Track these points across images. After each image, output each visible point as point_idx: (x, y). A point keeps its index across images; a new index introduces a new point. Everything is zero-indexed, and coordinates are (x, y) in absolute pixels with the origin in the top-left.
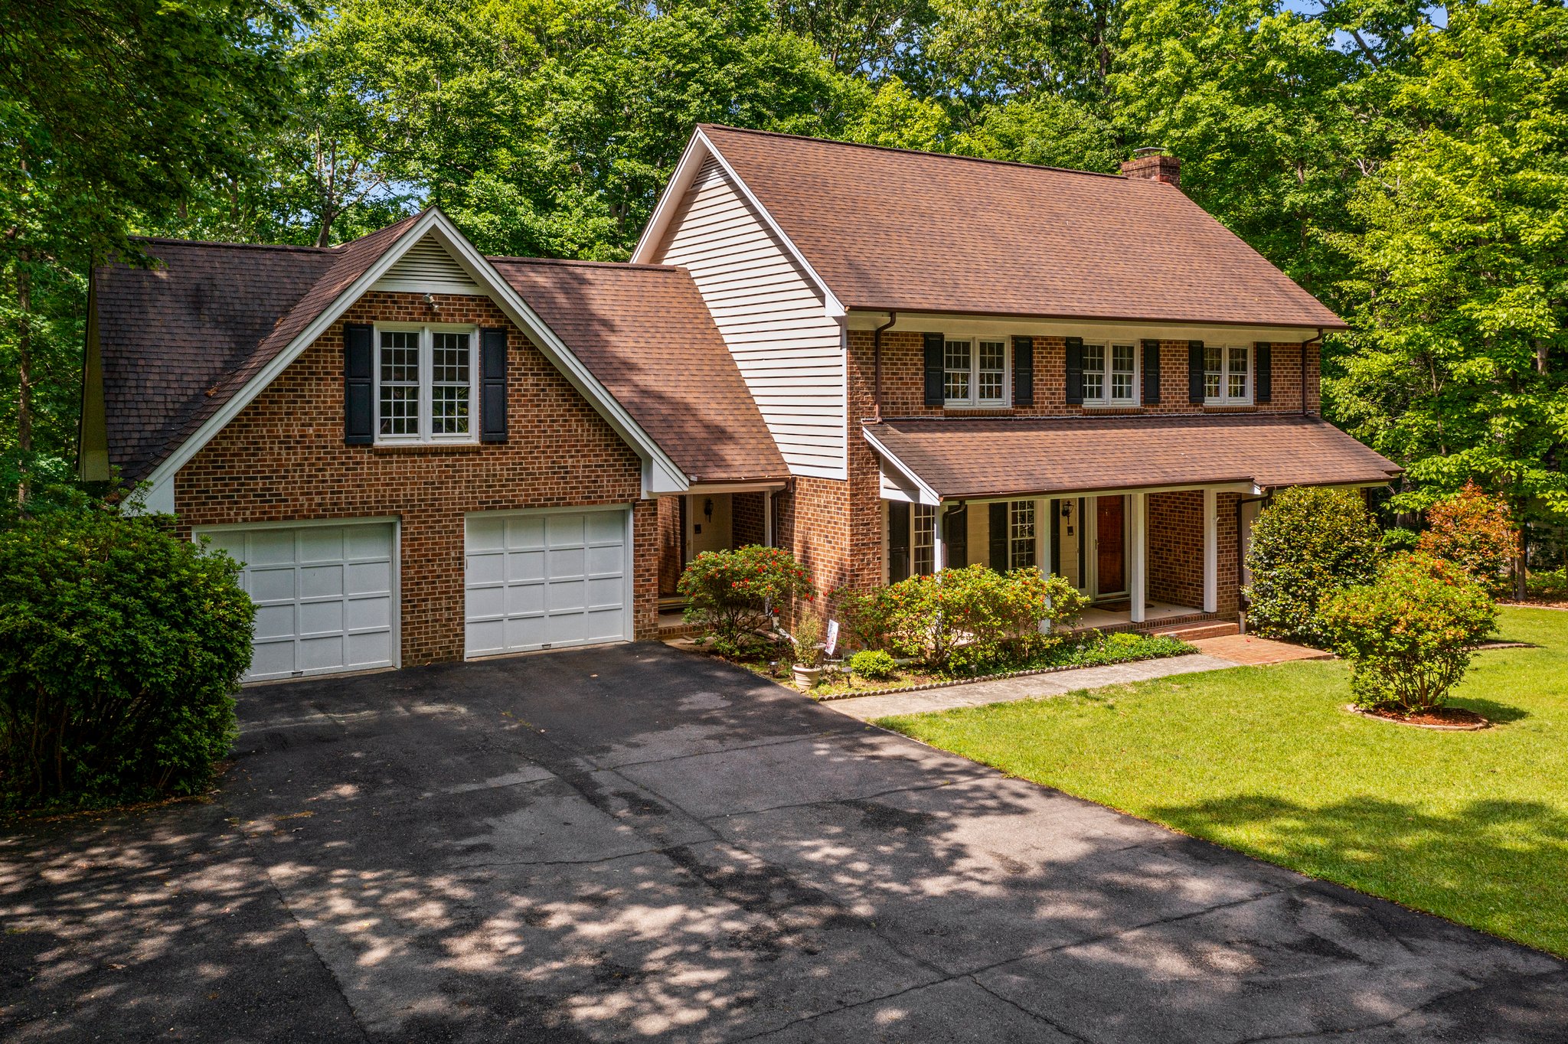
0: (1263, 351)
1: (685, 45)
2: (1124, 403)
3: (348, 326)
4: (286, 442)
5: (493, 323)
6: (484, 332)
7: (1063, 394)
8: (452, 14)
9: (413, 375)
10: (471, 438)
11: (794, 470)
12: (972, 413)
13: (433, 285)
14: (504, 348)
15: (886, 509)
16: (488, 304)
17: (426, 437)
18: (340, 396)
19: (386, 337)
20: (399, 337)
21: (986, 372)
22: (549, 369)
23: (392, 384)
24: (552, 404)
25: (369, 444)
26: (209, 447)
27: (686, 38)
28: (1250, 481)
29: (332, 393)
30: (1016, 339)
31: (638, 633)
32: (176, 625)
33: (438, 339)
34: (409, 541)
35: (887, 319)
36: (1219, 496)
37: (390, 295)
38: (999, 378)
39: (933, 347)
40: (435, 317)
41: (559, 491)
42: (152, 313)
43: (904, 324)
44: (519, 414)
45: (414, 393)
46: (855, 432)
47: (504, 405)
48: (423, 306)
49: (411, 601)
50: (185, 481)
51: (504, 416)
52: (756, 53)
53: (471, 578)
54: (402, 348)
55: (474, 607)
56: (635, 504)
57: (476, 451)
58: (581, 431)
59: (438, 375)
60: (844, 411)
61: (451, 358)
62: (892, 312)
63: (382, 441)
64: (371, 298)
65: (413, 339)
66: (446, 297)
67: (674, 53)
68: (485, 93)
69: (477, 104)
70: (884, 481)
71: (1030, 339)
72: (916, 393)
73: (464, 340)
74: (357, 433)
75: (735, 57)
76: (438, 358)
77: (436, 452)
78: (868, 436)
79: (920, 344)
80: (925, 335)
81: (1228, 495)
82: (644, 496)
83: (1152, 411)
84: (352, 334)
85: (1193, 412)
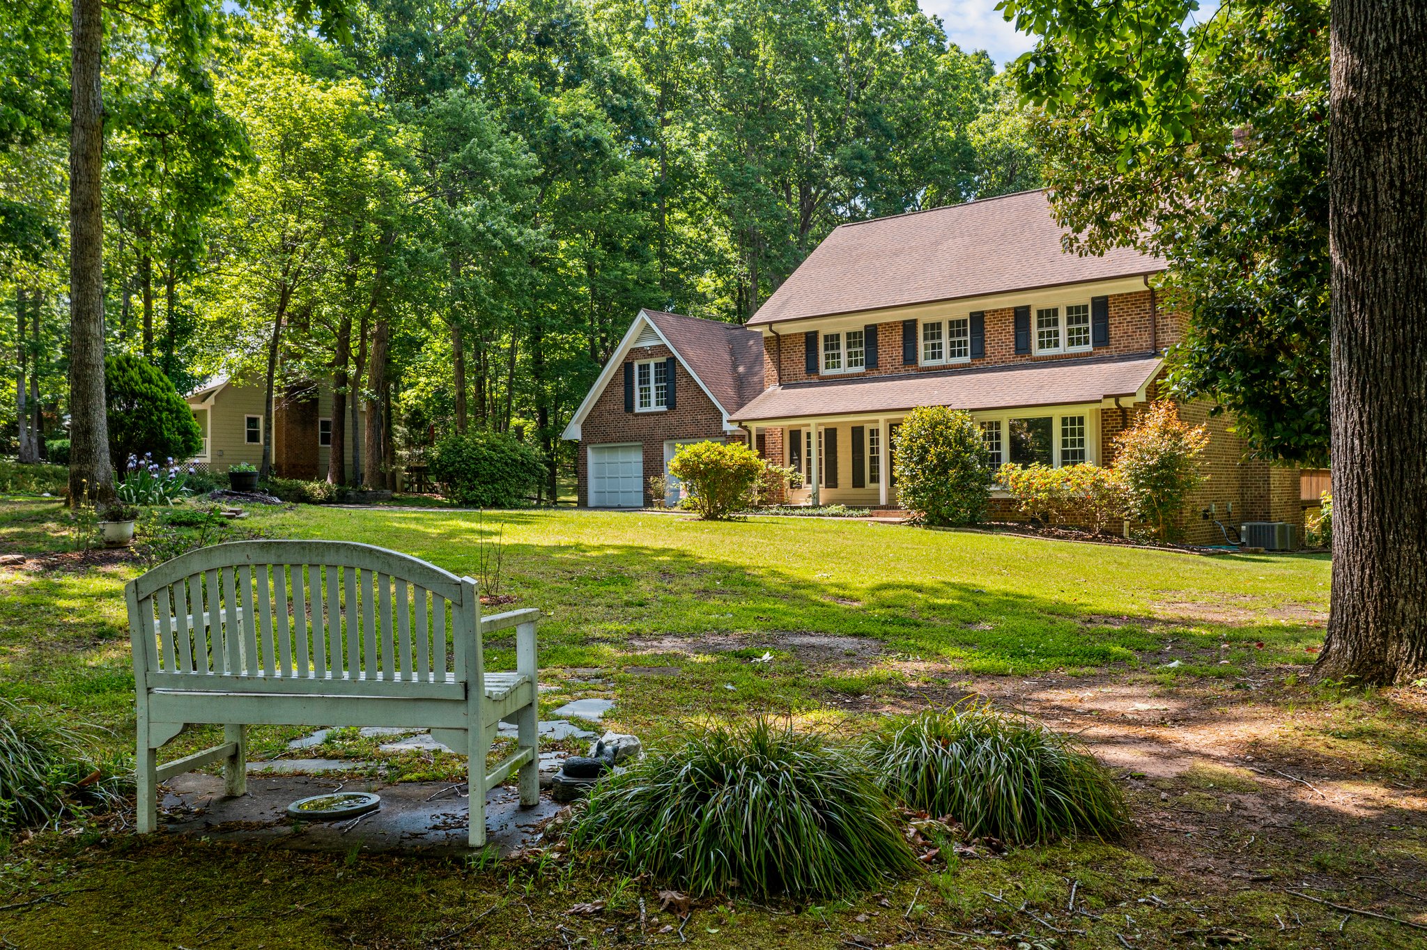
0: (1101, 305)
3: (626, 363)
4: (609, 412)
5: (670, 355)
6: (668, 360)
9: (649, 381)
10: (664, 408)
12: (842, 376)
13: (652, 341)
14: (675, 367)
16: (664, 348)
17: (653, 408)
18: (623, 395)
19: (638, 367)
20: (642, 366)
23: (642, 386)
24: (692, 390)
25: (634, 411)
26: (589, 415)
29: (620, 391)
30: (868, 327)
33: (656, 365)
34: (645, 453)
35: (767, 329)
37: (637, 349)
39: (810, 338)
40: (651, 356)
44: (681, 396)
45: (649, 389)
47: (675, 392)
48: (647, 353)
49: (646, 478)
50: (584, 425)
51: (675, 397)
54: (644, 368)
57: (665, 413)
59: (656, 381)
61: (659, 373)
62: (770, 324)
64: (632, 351)
65: (647, 367)
66: (654, 347)
71: (877, 326)
72: (802, 367)
74: (629, 406)
76: (656, 373)
77: (653, 414)
79: (803, 339)
80: (805, 334)
83: (978, 364)
84: (627, 367)
85: (1019, 361)
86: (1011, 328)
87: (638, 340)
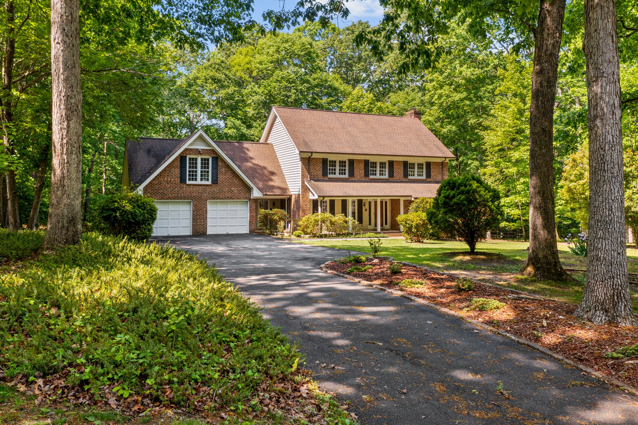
0: (428, 165)
1: (291, 78)
2: (382, 177)
3: (181, 156)
4: (167, 182)
5: (215, 156)
6: (213, 158)
7: (363, 174)
8: (224, 71)
9: (196, 167)
10: (209, 182)
11: (292, 193)
12: (336, 178)
13: (201, 147)
14: (217, 161)
15: (312, 202)
16: (213, 151)
17: (199, 182)
18: (179, 172)
19: (190, 159)
20: (193, 159)
21: (341, 168)
22: (228, 167)
23: (191, 169)
24: (229, 175)
25: (185, 183)
26: (150, 183)
27: (291, 76)
28: (411, 196)
29: (177, 171)
30: (349, 160)
31: (250, 231)
32: (142, 210)
33: (202, 159)
34: (195, 206)
35: (310, 154)
36: (404, 201)
37: (191, 149)
38: (345, 170)
39: (325, 161)
40: (201, 154)
41: (230, 195)
42: (139, 154)
43: (315, 156)
44: (221, 177)
45: (196, 172)
46: (303, 182)
47: (217, 175)
48: (198, 152)
49: (195, 219)
50: (145, 189)
51: (217, 177)
52: (314, 79)
53: (209, 215)
54: (193, 162)
55: (209, 222)
56: (250, 199)
57: (210, 185)
58: (236, 181)
59: (202, 168)
60: (300, 177)
61: (205, 164)
62: (312, 153)
63: (188, 182)
64: (186, 150)
65: (196, 159)
66: (204, 150)
67: (288, 81)
68: (233, 94)
69: (230, 97)
70: (311, 194)
71: (353, 160)
72: (320, 173)
73: (208, 160)
74: (183, 181)
75: (308, 82)
76: (202, 164)
77: (201, 185)
78: (306, 183)
79: (321, 161)
80: (323, 159)
81: (407, 201)
82: (252, 198)
83: (391, 179)
84: (182, 158)
85: (405, 180)
86: (402, 168)
87: (191, 144)
